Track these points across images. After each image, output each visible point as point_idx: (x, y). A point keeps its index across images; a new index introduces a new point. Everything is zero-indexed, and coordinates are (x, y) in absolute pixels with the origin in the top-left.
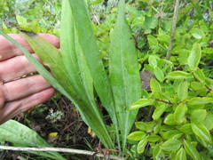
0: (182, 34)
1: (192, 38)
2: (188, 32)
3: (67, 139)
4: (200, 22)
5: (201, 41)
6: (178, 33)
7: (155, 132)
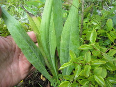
0: (87, 23)
1: (92, 24)
2: (90, 21)
3: (29, 83)
4: (96, 16)
5: (96, 26)
6: (84, 22)
7: (75, 81)
